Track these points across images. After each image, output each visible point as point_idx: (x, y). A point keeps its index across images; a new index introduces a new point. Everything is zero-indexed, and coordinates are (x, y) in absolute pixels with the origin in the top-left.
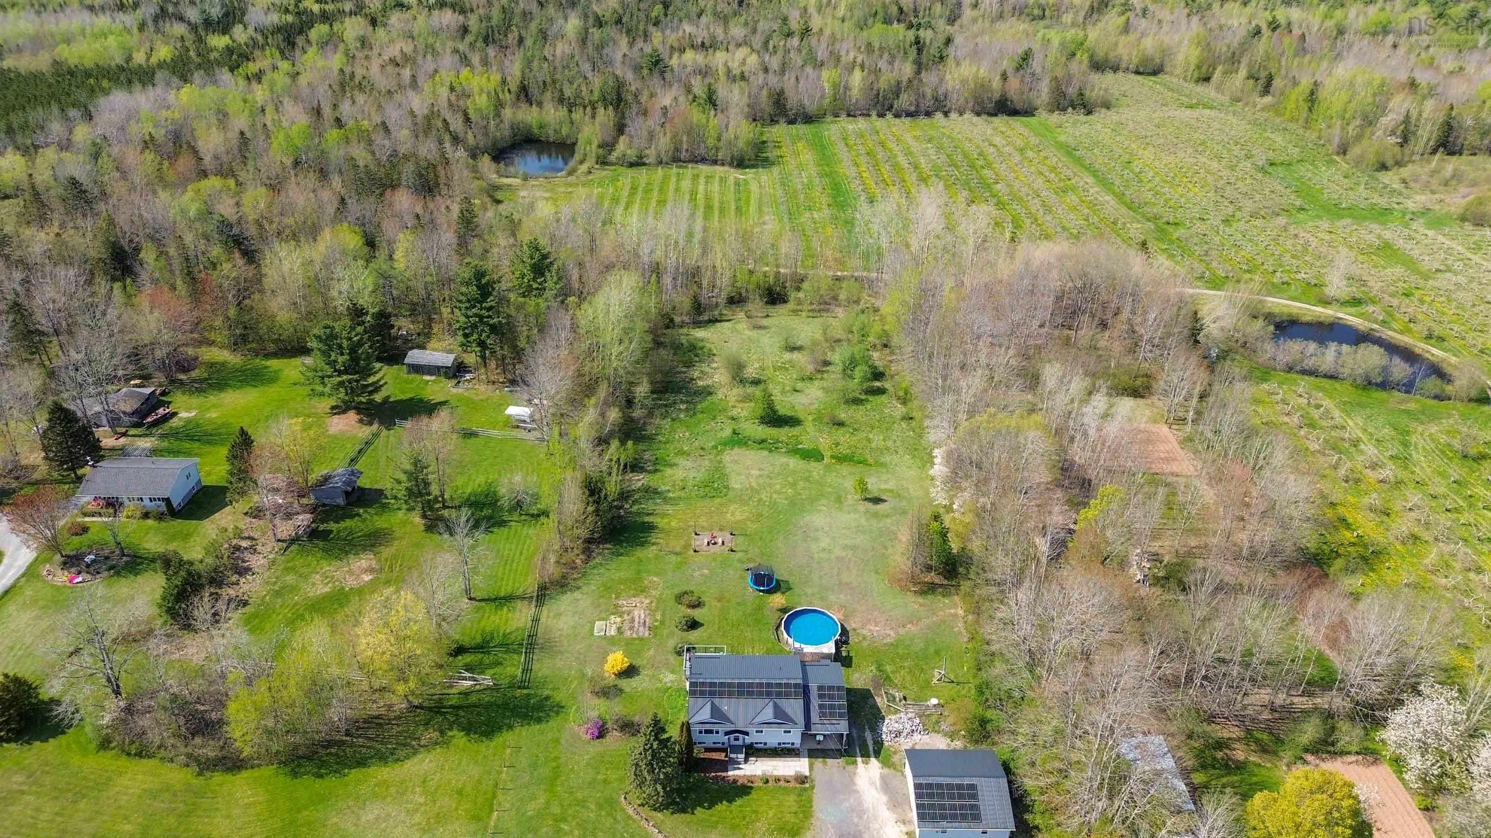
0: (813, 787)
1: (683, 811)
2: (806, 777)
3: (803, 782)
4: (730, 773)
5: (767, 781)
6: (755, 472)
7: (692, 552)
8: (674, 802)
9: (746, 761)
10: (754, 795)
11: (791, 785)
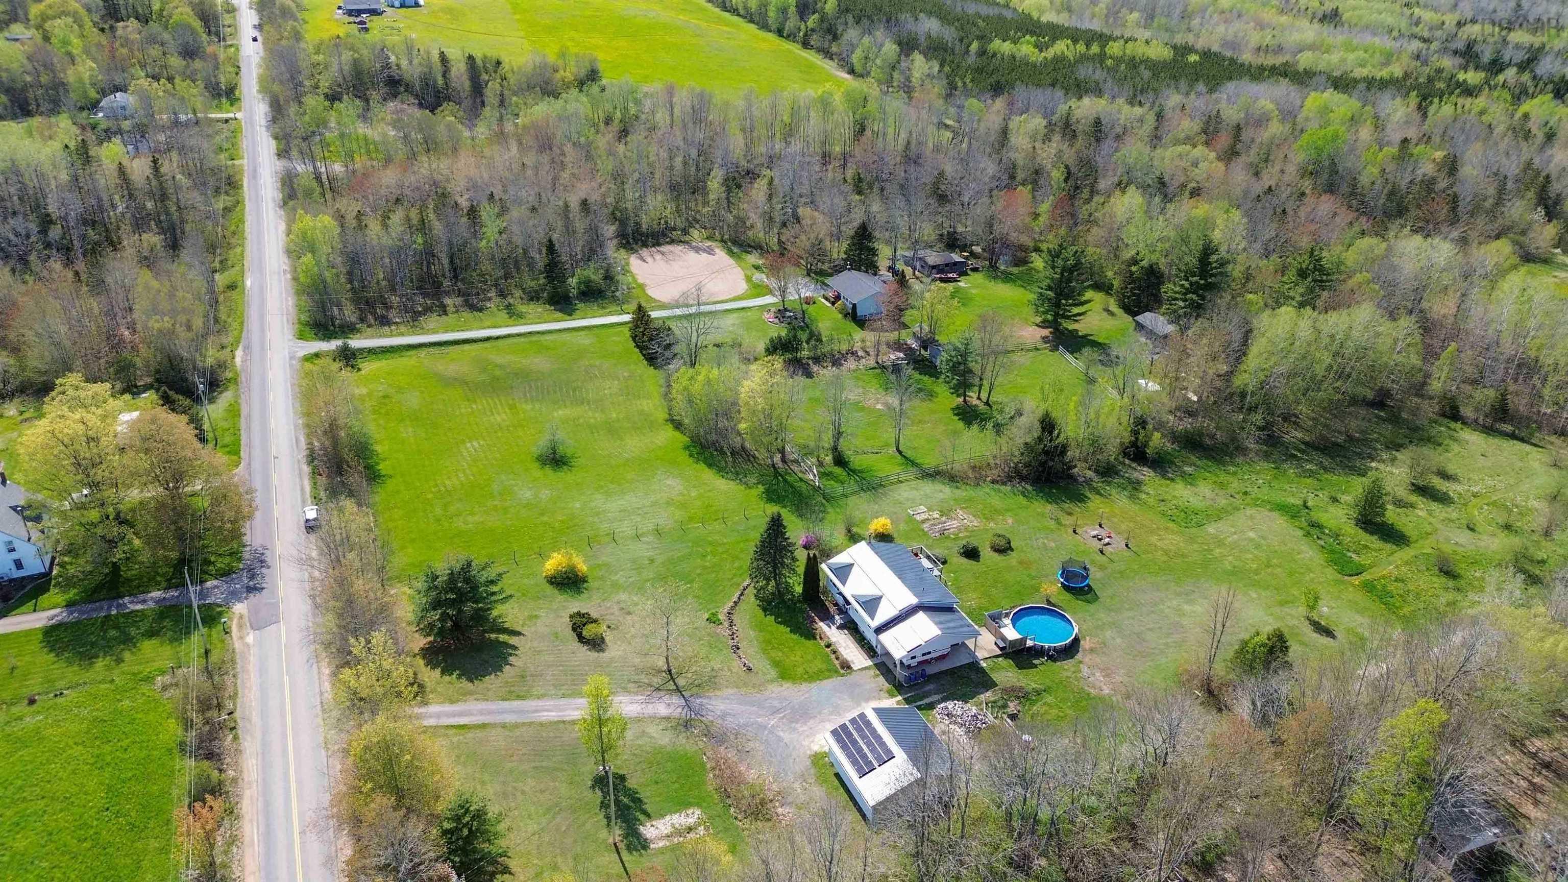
0: (843, 675)
1: (765, 610)
2: (849, 667)
3: (843, 668)
4: (821, 624)
5: (828, 646)
6: (1252, 534)
7: (1071, 531)
8: (769, 603)
9: (840, 628)
10: (810, 643)
11: (836, 662)
